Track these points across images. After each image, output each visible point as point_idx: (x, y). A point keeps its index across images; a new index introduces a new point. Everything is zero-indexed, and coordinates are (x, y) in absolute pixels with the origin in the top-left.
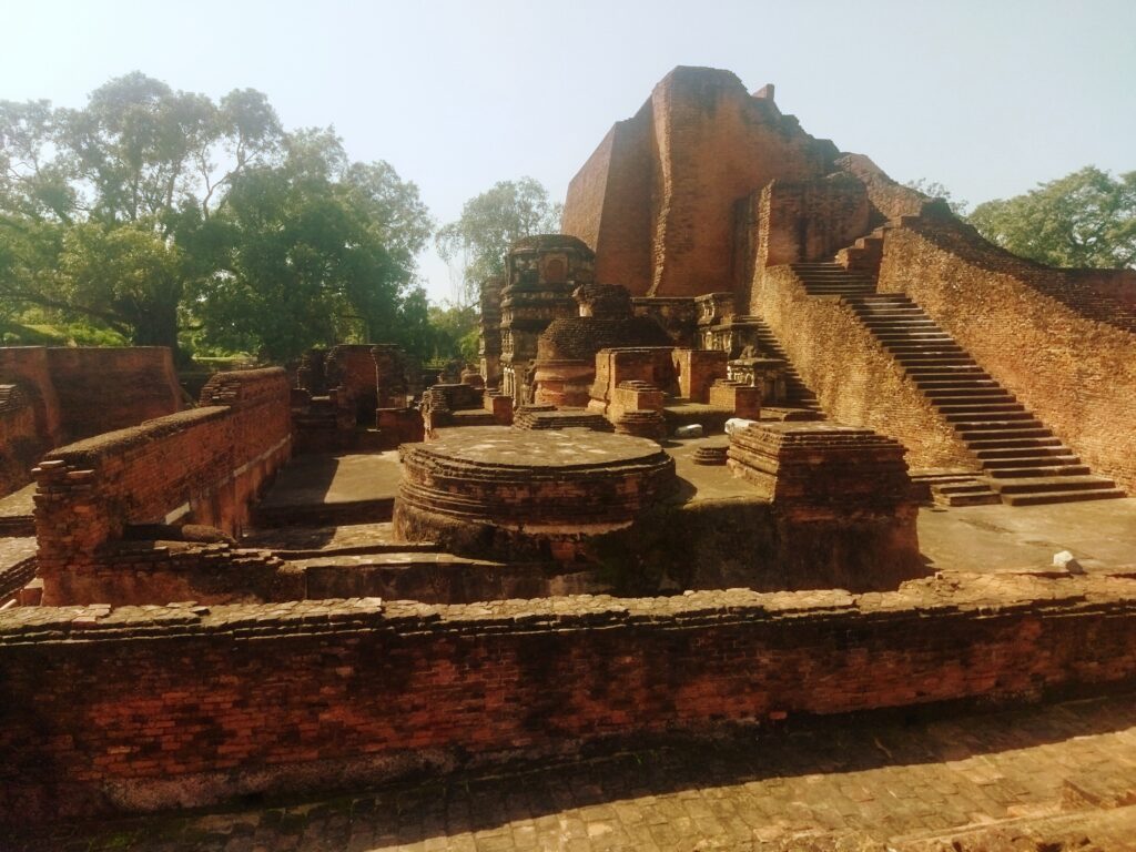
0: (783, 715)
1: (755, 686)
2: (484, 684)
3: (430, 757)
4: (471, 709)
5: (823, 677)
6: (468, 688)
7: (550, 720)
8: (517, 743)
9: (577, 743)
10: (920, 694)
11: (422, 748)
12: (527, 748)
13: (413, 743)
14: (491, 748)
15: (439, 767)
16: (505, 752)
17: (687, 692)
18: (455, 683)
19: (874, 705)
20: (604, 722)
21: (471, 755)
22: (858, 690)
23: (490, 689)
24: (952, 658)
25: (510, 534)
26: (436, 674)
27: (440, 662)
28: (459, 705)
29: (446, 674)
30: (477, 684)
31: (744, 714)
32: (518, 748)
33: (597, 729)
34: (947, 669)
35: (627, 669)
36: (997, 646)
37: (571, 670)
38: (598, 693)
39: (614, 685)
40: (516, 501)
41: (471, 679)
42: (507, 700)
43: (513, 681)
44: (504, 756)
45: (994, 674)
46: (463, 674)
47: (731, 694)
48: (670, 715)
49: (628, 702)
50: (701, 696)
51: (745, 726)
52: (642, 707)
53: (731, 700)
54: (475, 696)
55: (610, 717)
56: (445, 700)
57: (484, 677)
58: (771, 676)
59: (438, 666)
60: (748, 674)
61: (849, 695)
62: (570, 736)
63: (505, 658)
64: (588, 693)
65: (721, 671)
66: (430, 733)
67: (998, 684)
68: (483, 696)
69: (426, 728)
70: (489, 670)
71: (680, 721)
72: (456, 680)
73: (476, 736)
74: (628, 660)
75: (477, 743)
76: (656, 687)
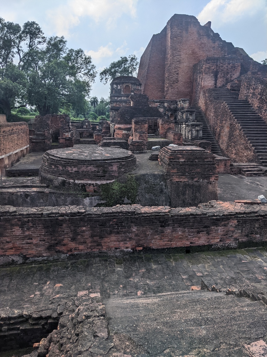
0: (141, 248)
1: (131, 239)
2: (32, 235)
3: (14, 258)
4: (28, 243)
5: (155, 236)
6: (26, 236)
7: (57, 247)
8: (45, 255)
9: (66, 256)
10: (191, 243)
11: (11, 255)
12: (48, 256)
13: (7, 253)
14: (35, 256)
15: (17, 262)
16: (40, 258)
17: (106, 240)
18: (21, 234)
19: (174, 246)
20: (75, 249)
21: (28, 258)
22: (169, 241)
23: (34, 237)
24: (203, 231)
25: (71, 183)
26: (14, 231)
27: (15, 227)
28: (23, 242)
29: (17, 231)
30: (29, 235)
31: (127, 248)
32: (45, 256)
33: (73, 251)
34: (201, 235)
35: (84, 231)
36: (221, 228)
37: (64, 232)
38: (73, 239)
39: (79, 237)
40: (73, 171)
41: (27, 233)
42: (40, 241)
43: (42, 234)
44: (40, 259)
45: (219, 237)
46: (24, 232)
47: (122, 241)
48: (100, 247)
49: (85, 242)
50: (111, 241)
51: (127, 252)
52: (90, 245)
53: (122, 243)
54: (29, 239)
55: (78, 248)
56: (18, 240)
57: (32, 233)
58: (137, 235)
59: (15, 228)
60: (128, 234)
61: (165, 242)
62: (64, 253)
63: (39, 227)
64: (70, 239)
65: (118, 233)
66: (13, 250)
67: (220, 241)
68: (32, 239)
69: (12, 249)
70: (33, 230)
71: (104, 249)
72: (21, 233)
73: (30, 252)
74: (84, 228)
75: (30, 254)
76: (95, 238)
